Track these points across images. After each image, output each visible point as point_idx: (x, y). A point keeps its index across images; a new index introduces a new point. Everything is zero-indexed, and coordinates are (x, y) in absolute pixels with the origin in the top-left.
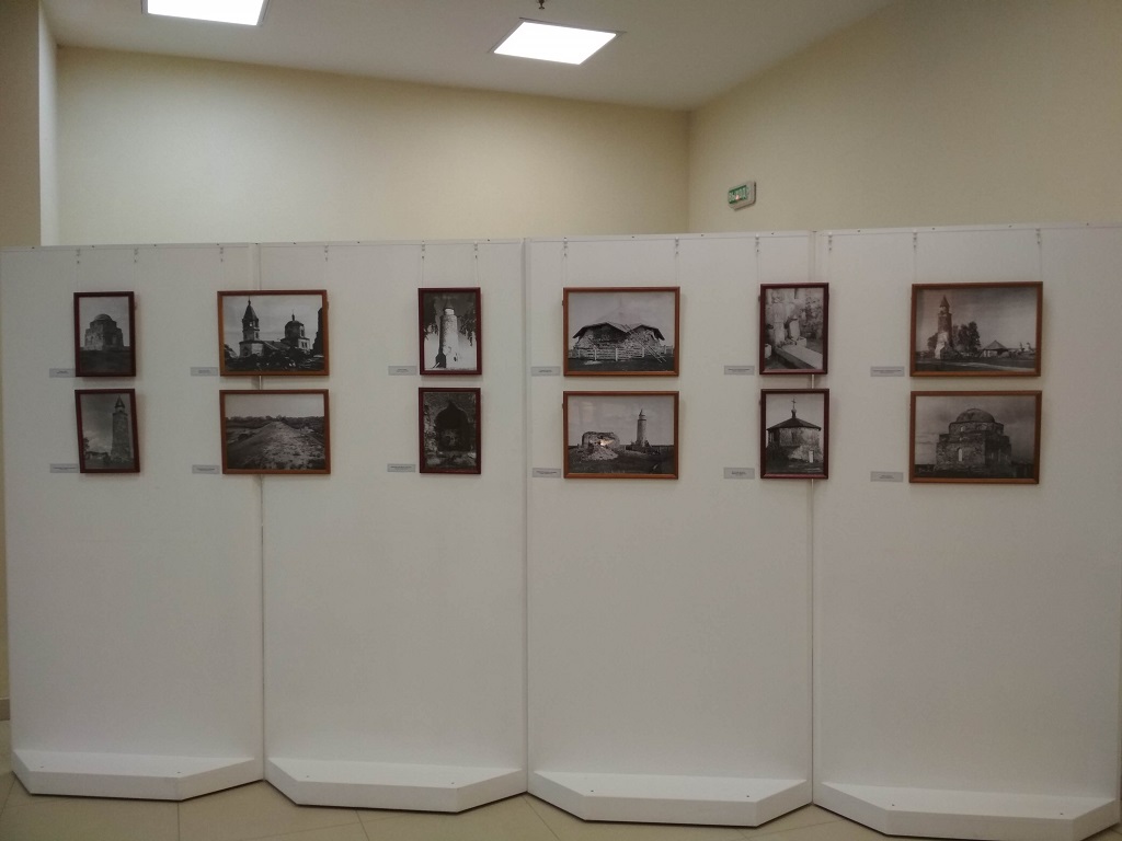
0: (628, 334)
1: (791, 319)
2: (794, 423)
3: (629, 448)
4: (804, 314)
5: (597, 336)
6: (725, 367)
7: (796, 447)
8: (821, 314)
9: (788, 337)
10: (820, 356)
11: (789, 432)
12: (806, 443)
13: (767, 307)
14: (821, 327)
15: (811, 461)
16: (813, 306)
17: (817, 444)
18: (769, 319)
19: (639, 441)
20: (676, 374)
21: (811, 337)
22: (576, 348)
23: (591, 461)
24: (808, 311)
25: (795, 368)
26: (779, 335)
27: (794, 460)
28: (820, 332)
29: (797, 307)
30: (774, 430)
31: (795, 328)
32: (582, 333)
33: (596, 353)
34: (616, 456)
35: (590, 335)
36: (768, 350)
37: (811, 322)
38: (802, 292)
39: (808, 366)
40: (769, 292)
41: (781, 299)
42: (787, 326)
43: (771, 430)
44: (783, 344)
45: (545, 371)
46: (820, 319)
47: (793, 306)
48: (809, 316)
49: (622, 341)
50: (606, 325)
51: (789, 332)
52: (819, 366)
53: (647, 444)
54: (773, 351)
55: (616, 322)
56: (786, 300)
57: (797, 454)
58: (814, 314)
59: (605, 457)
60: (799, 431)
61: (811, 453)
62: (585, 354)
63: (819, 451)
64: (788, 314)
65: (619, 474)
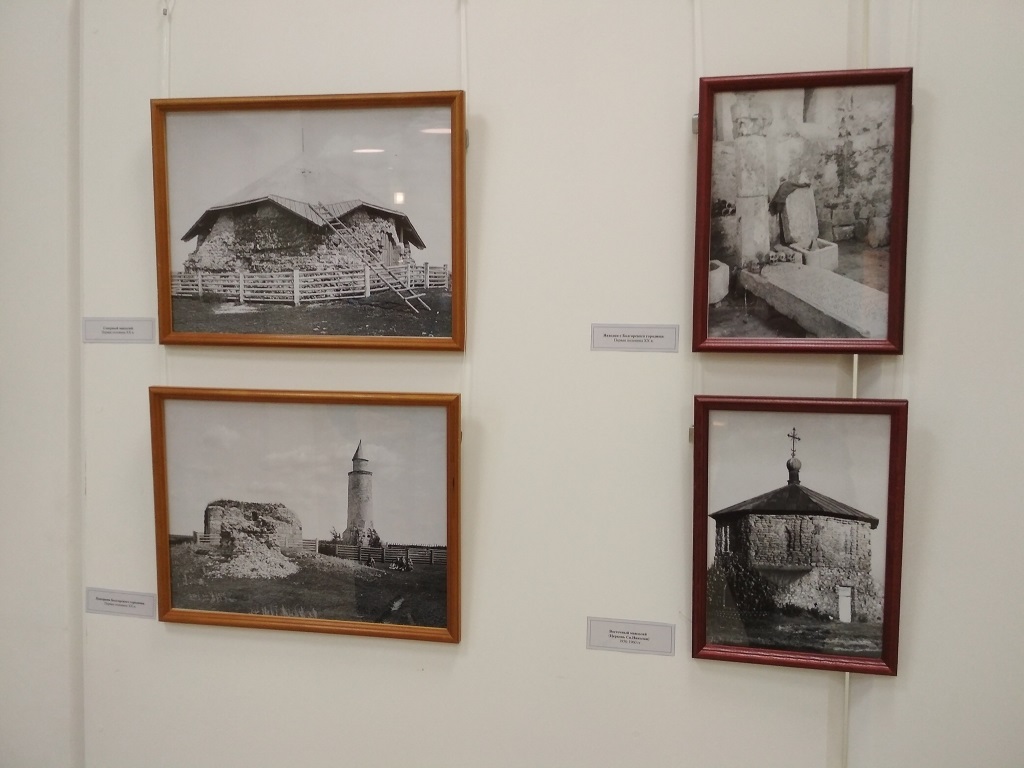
0: (326, 230)
1: (789, 187)
2: (793, 500)
3: (326, 548)
4: (831, 171)
5: (244, 236)
6: (594, 327)
7: (799, 574)
8: (887, 167)
9: (782, 238)
10: (880, 300)
11: (775, 529)
12: (830, 563)
13: (718, 147)
14: (885, 207)
15: (845, 616)
16: (861, 143)
17: (866, 568)
18: (722, 188)
19: (354, 532)
20: (457, 345)
21: (853, 240)
22: (192, 266)
23: (228, 579)
24: (844, 161)
25: (802, 332)
26: (753, 234)
27: (793, 611)
28: (880, 227)
29: (810, 146)
30: (733, 518)
31: (801, 213)
32: (203, 227)
33: (242, 281)
34: (292, 568)
35: (225, 232)
36: (719, 279)
37: (855, 192)
38: (825, 97)
39: (842, 329)
40: (725, 102)
41: (762, 124)
42: (777, 207)
43: (723, 518)
44: (765, 261)
45: (118, 331)
46: (883, 185)
47: (797, 145)
48: (846, 174)
49: (311, 249)
50: (268, 203)
51: (782, 224)
52: (875, 329)
53: (375, 542)
54: (734, 282)
55: (296, 197)
56: (778, 126)
57: (802, 594)
58: (863, 169)
59: (266, 572)
60: (808, 524)
61: (844, 595)
62: (215, 285)
63: (868, 589)
64: (783, 171)
65: (301, 619)
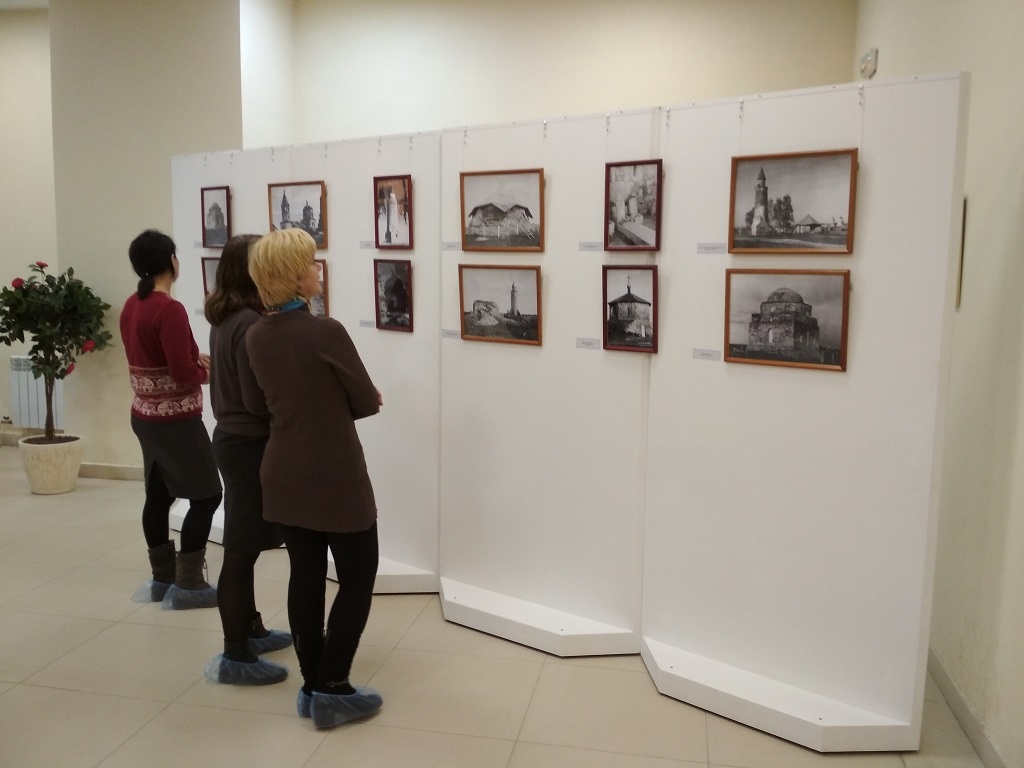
0: (506, 213)
1: (631, 197)
2: (629, 298)
3: (506, 316)
4: (641, 191)
5: (485, 215)
6: (580, 243)
7: (631, 322)
8: (655, 191)
9: (628, 214)
10: (654, 232)
11: (624, 307)
12: (639, 318)
13: (611, 185)
14: (655, 204)
15: (644, 335)
16: (649, 183)
17: (648, 319)
18: (612, 198)
19: (513, 310)
20: (542, 250)
21: (647, 214)
22: (471, 225)
23: (480, 326)
24: (644, 188)
25: (633, 244)
26: (620, 212)
27: (630, 334)
28: (654, 210)
29: (635, 184)
30: (614, 304)
31: (633, 204)
32: (474, 213)
33: (484, 230)
34: (497, 322)
35: (480, 214)
36: (612, 227)
37: (648, 198)
38: (640, 168)
39: (644, 243)
40: (613, 170)
41: (623, 177)
42: (627, 204)
43: (612, 304)
44: (624, 221)
45: (451, 247)
46: (654, 196)
47: (632, 184)
48: (645, 193)
49: (502, 219)
50: (491, 205)
51: (628, 210)
52: (652, 243)
53: (519, 314)
54: (616, 228)
55: (499, 203)
56: (627, 178)
57: (632, 328)
58: (649, 191)
59: (490, 323)
60: (633, 305)
61: (643, 327)
62: (477, 231)
63: (649, 326)
64: (628, 192)
65: (499, 338)
